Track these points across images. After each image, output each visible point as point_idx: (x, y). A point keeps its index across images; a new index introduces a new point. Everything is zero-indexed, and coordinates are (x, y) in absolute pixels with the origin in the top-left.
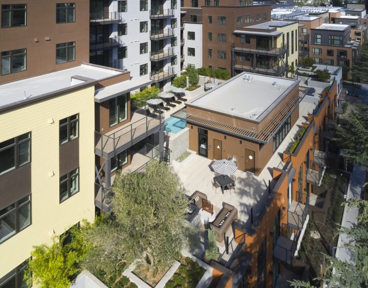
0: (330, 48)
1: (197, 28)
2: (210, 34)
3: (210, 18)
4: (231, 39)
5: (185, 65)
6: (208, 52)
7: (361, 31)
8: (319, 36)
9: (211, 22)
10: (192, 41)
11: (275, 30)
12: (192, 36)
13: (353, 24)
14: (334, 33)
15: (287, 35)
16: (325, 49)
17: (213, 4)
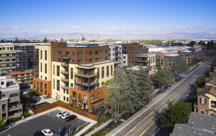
0: (170, 63)
1: (126, 55)
2: (130, 57)
3: (130, 52)
4: (135, 58)
5: (123, 66)
6: (129, 62)
7: (190, 58)
8: (167, 59)
9: (130, 54)
10: (125, 59)
11: (147, 56)
12: (124, 57)
13: (187, 54)
14: (171, 57)
15: (151, 57)
16: (168, 63)
17: (130, 48)
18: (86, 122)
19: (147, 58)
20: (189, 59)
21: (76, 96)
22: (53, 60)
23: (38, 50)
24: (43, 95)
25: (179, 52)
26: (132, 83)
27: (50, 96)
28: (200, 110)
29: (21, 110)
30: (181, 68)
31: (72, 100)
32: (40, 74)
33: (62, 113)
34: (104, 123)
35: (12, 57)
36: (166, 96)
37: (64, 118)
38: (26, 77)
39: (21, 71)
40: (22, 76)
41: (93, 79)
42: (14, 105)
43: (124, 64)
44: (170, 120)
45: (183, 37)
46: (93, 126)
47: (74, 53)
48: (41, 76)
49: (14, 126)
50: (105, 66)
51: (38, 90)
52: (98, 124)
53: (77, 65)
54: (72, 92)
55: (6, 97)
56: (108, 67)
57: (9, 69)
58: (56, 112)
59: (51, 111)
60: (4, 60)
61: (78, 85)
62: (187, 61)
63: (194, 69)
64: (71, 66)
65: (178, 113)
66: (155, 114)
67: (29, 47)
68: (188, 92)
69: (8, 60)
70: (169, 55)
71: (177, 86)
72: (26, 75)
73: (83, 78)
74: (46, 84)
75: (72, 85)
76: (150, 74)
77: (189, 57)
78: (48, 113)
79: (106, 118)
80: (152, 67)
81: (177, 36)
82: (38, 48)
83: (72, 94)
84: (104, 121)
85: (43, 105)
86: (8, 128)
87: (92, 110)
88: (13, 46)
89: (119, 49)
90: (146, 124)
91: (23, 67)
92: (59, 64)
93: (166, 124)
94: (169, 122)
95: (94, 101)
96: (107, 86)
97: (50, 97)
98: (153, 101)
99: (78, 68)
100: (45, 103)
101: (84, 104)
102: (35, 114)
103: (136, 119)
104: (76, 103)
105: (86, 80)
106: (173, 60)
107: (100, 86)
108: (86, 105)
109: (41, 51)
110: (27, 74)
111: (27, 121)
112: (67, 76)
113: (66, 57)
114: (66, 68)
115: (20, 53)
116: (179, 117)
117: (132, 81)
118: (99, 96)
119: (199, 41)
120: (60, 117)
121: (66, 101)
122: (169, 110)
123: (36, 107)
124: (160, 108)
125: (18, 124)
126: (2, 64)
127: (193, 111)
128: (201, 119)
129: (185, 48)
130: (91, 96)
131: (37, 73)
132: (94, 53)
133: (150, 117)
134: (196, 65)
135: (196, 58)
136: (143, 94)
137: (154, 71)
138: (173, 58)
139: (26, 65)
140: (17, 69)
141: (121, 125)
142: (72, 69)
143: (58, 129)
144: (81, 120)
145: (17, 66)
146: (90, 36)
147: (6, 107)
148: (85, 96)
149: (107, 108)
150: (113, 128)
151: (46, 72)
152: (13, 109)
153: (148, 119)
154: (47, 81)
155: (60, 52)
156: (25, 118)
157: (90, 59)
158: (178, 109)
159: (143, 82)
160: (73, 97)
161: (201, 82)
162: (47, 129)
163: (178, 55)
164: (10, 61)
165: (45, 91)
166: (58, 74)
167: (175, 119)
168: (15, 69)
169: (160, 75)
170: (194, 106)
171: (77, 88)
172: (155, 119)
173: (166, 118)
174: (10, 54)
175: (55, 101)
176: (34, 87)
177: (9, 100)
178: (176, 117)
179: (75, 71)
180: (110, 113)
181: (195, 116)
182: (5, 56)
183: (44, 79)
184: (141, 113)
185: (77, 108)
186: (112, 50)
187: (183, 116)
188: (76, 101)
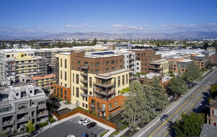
0: (183, 68)
1: (139, 62)
2: (143, 64)
3: (143, 59)
4: (149, 65)
6: (142, 69)
7: (204, 62)
8: (179, 64)
9: (143, 60)
10: (138, 65)
11: (160, 63)
14: (184, 63)
15: (164, 64)
16: (181, 69)
17: (143, 55)
18: (106, 129)
19: (160, 65)
20: (202, 63)
21: (94, 103)
22: (72, 68)
23: (58, 58)
24: (63, 100)
25: (192, 57)
26: (147, 93)
27: (70, 101)
28: (213, 122)
29: (47, 116)
30: (194, 75)
31: (91, 107)
32: (60, 81)
33: (83, 119)
34: (122, 130)
35: (33, 63)
36: (179, 104)
37: (85, 125)
38: (46, 82)
39: (42, 76)
40: (43, 81)
41: (110, 88)
42: (41, 112)
43: (137, 71)
44: (184, 131)
45: (196, 36)
46: (112, 133)
47: (92, 64)
48: (61, 83)
49: (43, 130)
50: (121, 75)
51: (58, 96)
52: (116, 132)
53: (95, 75)
54: (91, 100)
55: (35, 105)
56: (123, 76)
57: (31, 75)
58: (77, 119)
59: (73, 117)
60: (27, 67)
61: (96, 93)
62: (200, 66)
63: (207, 75)
64: (90, 75)
65: (191, 125)
66: (169, 124)
67: (47, 52)
68: (201, 101)
69: (30, 66)
70: (182, 60)
71: (190, 93)
72: (45, 80)
73: (101, 87)
74: (65, 91)
75: (91, 93)
76: (163, 82)
77: (202, 62)
78: (70, 120)
79: (123, 126)
80: (165, 73)
81: (189, 35)
82: (58, 57)
83: (91, 102)
84: (122, 129)
85: (65, 111)
86: (38, 133)
87: (110, 118)
88: (33, 52)
89: (132, 56)
90: (160, 133)
91: (43, 72)
92: (79, 73)
93: (180, 135)
94: (183, 134)
95: (111, 109)
96: (123, 95)
97: (70, 103)
98: (167, 110)
99: (96, 78)
100: (66, 109)
101: (102, 112)
102: (59, 120)
103: (151, 128)
104: (95, 110)
105: (104, 89)
106: (186, 66)
107: (117, 95)
108: (105, 113)
109: (61, 59)
110: (47, 79)
111: (53, 127)
112: (86, 85)
113: (85, 66)
114: (86, 77)
115: (40, 60)
116: (192, 129)
117: (148, 92)
118: (115, 104)
119: (213, 40)
120: (82, 124)
121: (85, 108)
122: (183, 121)
123: (58, 113)
124: (174, 117)
125: (45, 129)
126: (25, 70)
127: (206, 122)
128: (213, 131)
129: (198, 52)
130: (109, 104)
131: (57, 80)
132: (110, 63)
133: (164, 126)
134: (210, 70)
135: (210, 62)
136: (158, 103)
137: (167, 78)
138: (186, 63)
139: (46, 70)
140: (38, 74)
141: (137, 133)
142: (91, 78)
143: (83, 136)
144: (100, 127)
145: (37, 72)
146: (100, 35)
147: (35, 114)
148: (103, 104)
149: (125, 117)
150: (130, 136)
151: (66, 79)
152: (41, 115)
153: (163, 129)
154: (67, 88)
155: (79, 62)
156: (51, 123)
157: (106, 69)
158: (191, 122)
159: (158, 92)
160: (92, 104)
161: (214, 91)
162: (72, 135)
163: (191, 60)
164: (32, 67)
165: (65, 97)
166: (77, 82)
167: (189, 132)
168: (36, 74)
169: (173, 84)
170: (207, 118)
171: (95, 96)
172: (169, 129)
173: (179, 129)
174: (32, 60)
175: (75, 107)
176: (55, 92)
177: (37, 107)
178: (190, 129)
179: (94, 80)
180: (128, 122)
181: (207, 128)
182: (28, 62)
183: (63, 85)
184: (156, 122)
185: (96, 114)
186: (126, 57)
187: (196, 128)
188: (95, 108)
